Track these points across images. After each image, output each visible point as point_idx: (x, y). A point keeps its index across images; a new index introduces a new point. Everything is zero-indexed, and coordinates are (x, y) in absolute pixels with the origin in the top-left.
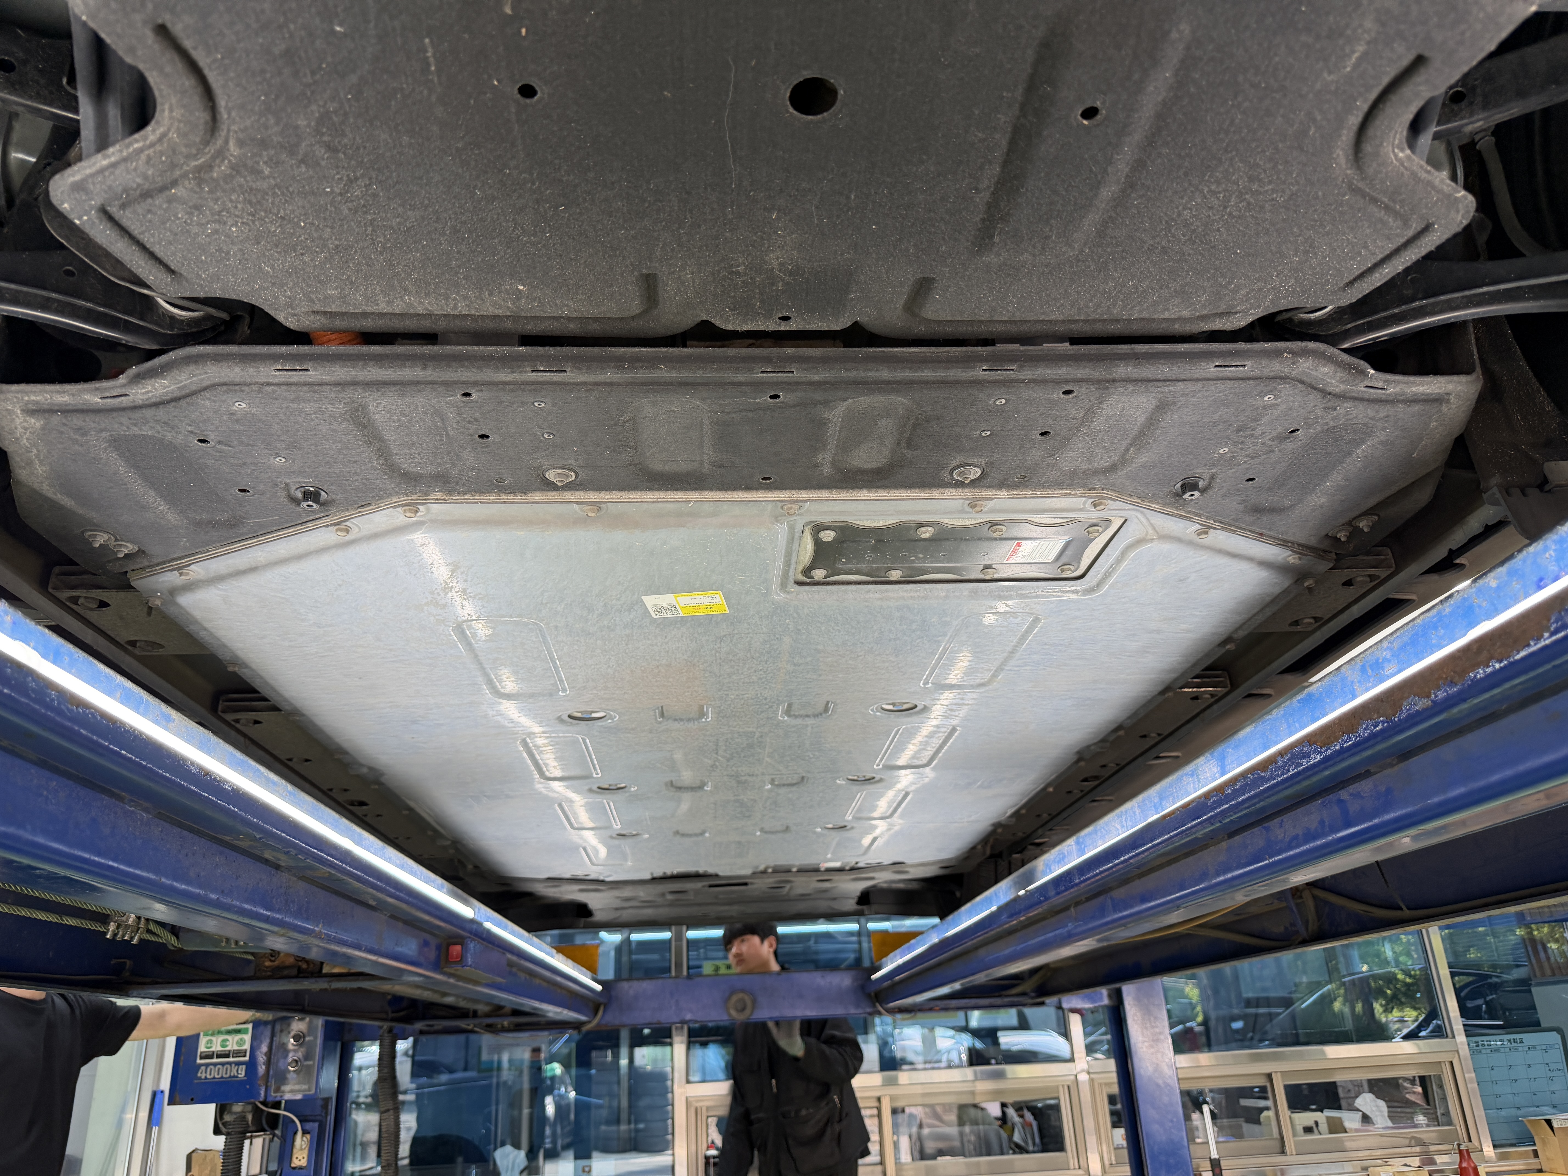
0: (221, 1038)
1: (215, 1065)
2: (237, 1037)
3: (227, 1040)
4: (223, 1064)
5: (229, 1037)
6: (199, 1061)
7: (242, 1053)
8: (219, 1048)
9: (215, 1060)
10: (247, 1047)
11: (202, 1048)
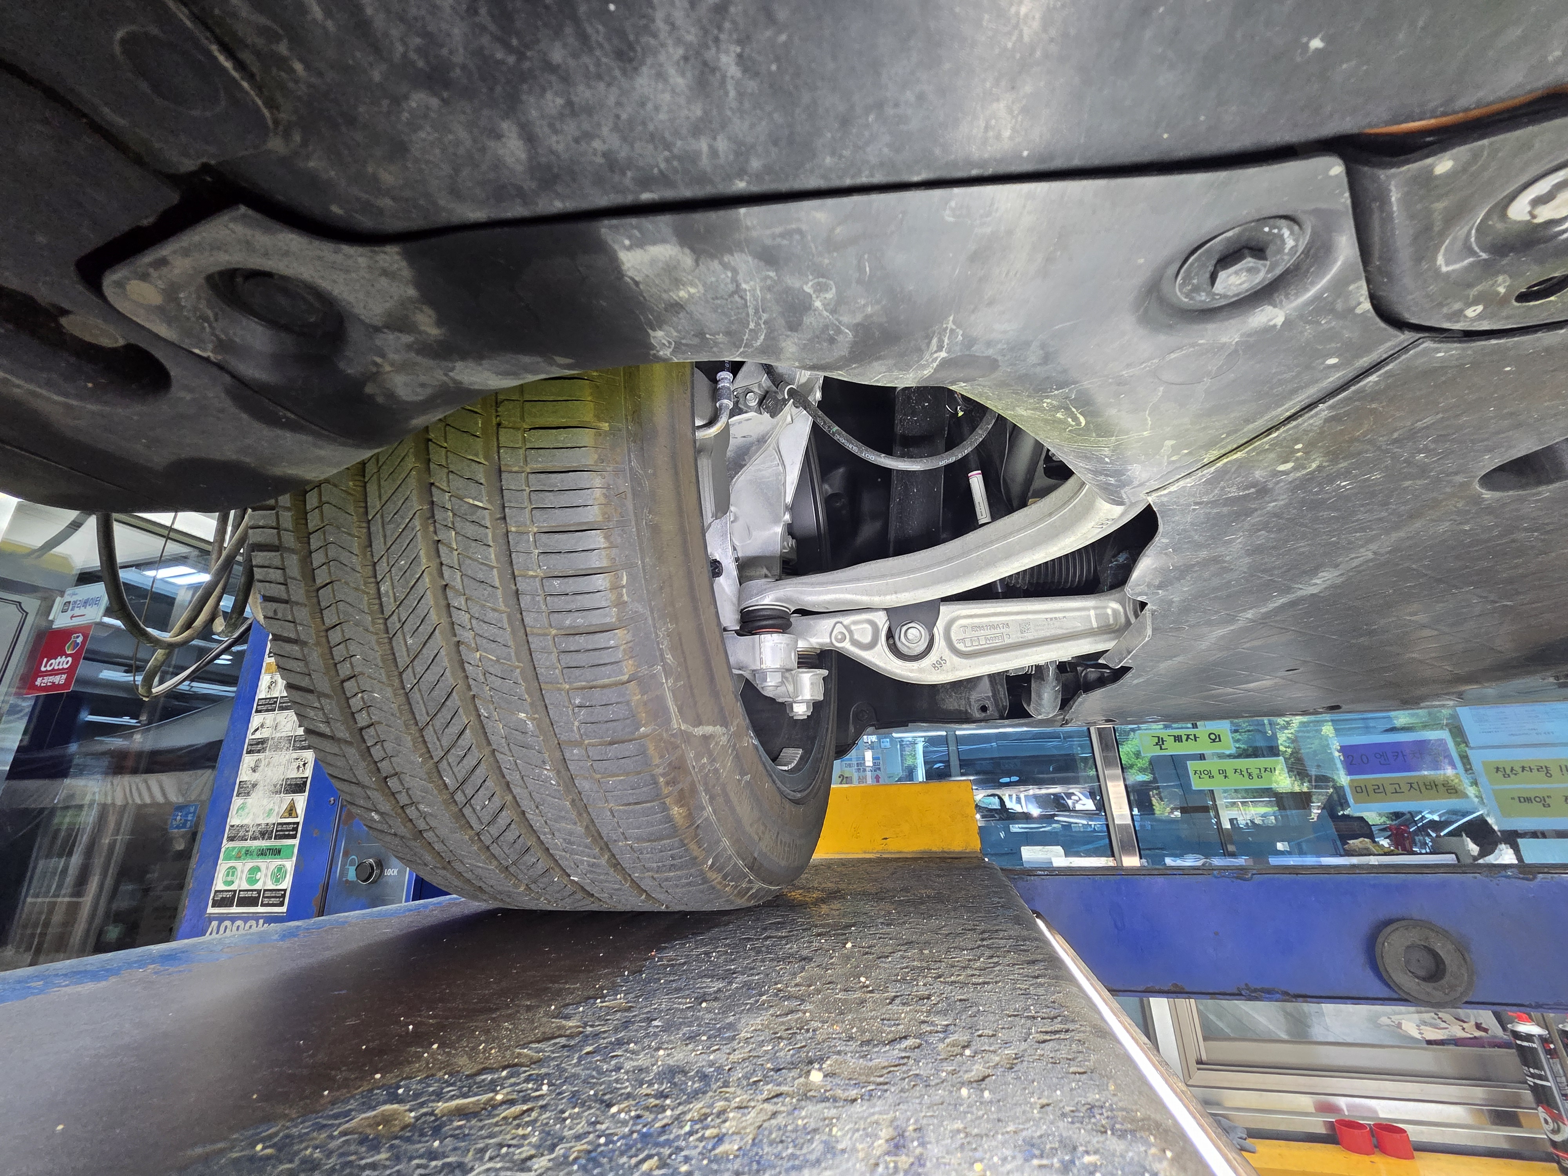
0: (250, 864)
1: (233, 918)
2: (275, 863)
3: (258, 869)
4: (245, 918)
5: (262, 863)
6: (210, 910)
7: (278, 897)
8: (245, 886)
9: (235, 910)
10: (286, 884)
11: (219, 884)
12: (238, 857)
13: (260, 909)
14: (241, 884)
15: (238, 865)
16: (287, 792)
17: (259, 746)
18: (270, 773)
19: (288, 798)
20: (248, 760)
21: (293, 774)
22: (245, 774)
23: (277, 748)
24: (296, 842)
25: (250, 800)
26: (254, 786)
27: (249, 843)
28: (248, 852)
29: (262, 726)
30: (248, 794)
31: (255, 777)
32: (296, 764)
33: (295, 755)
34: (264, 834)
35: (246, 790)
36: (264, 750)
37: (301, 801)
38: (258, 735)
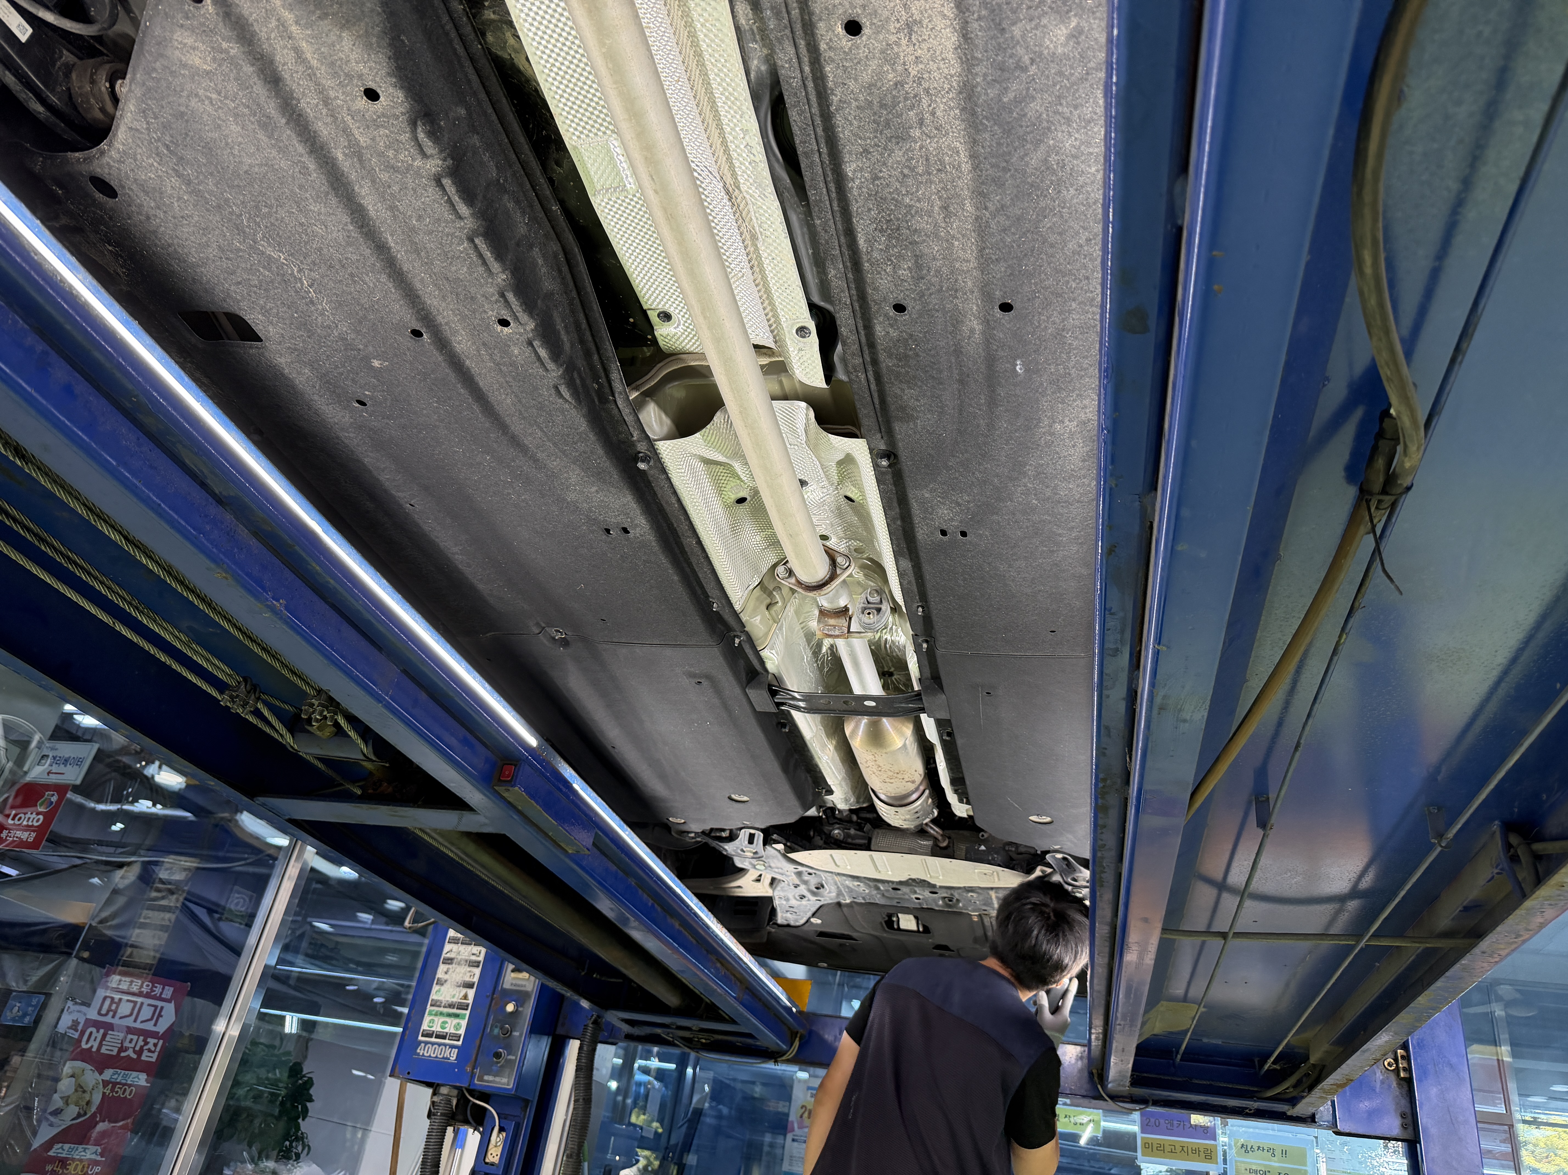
0: (442, 1019)
1: (433, 1044)
2: (456, 1021)
3: (447, 1022)
4: (440, 1045)
5: (449, 1020)
7: (457, 1037)
8: (439, 1029)
9: (433, 1040)
10: (462, 1032)
11: (425, 1026)
12: (436, 1015)
13: (447, 1041)
14: (437, 1028)
15: (436, 1019)
16: (464, 987)
17: (449, 961)
18: (454, 976)
19: (464, 991)
20: (442, 968)
21: (467, 979)
22: (440, 974)
23: (459, 964)
24: (468, 1012)
25: (443, 988)
26: (446, 981)
27: (441, 1009)
28: (441, 1014)
29: (451, 951)
30: (442, 985)
31: (446, 977)
32: (468, 974)
33: (469, 969)
34: (451, 1006)
35: (441, 983)
36: (451, 963)
37: (471, 993)
38: (448, 955)
